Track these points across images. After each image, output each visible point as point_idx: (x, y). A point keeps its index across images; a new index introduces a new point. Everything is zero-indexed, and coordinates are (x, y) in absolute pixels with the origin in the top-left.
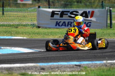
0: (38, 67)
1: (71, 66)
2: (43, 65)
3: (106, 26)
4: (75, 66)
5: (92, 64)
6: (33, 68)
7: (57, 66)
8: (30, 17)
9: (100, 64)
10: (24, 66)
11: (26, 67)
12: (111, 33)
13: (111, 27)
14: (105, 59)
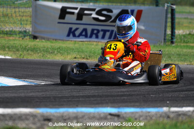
0: (39, 116)
1: (102, 115)
2: (47, 112)
3: (163, 41)
4: (109, 117)
5: (141, 114)
6: (28, 117)
7: (74, 115)
8: (19, 18)
9: (156, 114)
10: (12, 113)
11: (15, 114)
12: (173, 53)
13: (172, 42)
14: (165, 104)
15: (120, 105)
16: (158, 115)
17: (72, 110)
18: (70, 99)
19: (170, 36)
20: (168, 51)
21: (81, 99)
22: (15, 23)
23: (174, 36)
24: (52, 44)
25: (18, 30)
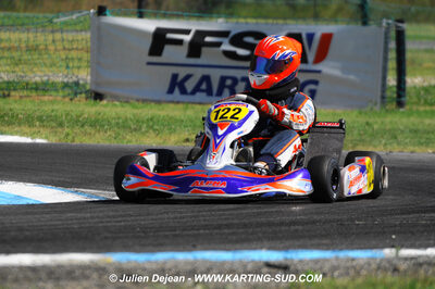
1: (249, 267)
2: (129, 262)
3: (379, 100)
4: (265, 270)
5: (335, 263)
6: (87, 272)
7: (189, 267)
8: (63, 54)
9: (369, 263)
10: (53, 264)
11: (60, 266)
12: (401, 127)
13: (400, 104)
14: (388, 241)
15: (288, 243)
16: (374, 266)
17: (182, 257)
18: (177, 232)
19: (395, 89)
20: (391, 122)
21: (202, 231)
22: (53, 65)
23: (404, 90)
24: (136, 111)
25: (60, 79)
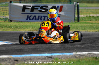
0: (12, 59)
1: (43, 57)
2: (16, 57)
3: (74, 20)
4: (47, 58)
5: (62, 56)
7: (29, 58)
9: (70, 56)
12: (79, 26)
13: (78, 21)
14: (74, 51)
15: (52, 52)
16: (71, 56)
17: (28, 56)
18: (28, 50)
19: (77, 18)
20: (76, 25)
23: (79, 18)
24: (19, 24)
25: (2, 17)
